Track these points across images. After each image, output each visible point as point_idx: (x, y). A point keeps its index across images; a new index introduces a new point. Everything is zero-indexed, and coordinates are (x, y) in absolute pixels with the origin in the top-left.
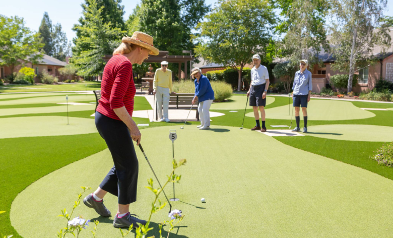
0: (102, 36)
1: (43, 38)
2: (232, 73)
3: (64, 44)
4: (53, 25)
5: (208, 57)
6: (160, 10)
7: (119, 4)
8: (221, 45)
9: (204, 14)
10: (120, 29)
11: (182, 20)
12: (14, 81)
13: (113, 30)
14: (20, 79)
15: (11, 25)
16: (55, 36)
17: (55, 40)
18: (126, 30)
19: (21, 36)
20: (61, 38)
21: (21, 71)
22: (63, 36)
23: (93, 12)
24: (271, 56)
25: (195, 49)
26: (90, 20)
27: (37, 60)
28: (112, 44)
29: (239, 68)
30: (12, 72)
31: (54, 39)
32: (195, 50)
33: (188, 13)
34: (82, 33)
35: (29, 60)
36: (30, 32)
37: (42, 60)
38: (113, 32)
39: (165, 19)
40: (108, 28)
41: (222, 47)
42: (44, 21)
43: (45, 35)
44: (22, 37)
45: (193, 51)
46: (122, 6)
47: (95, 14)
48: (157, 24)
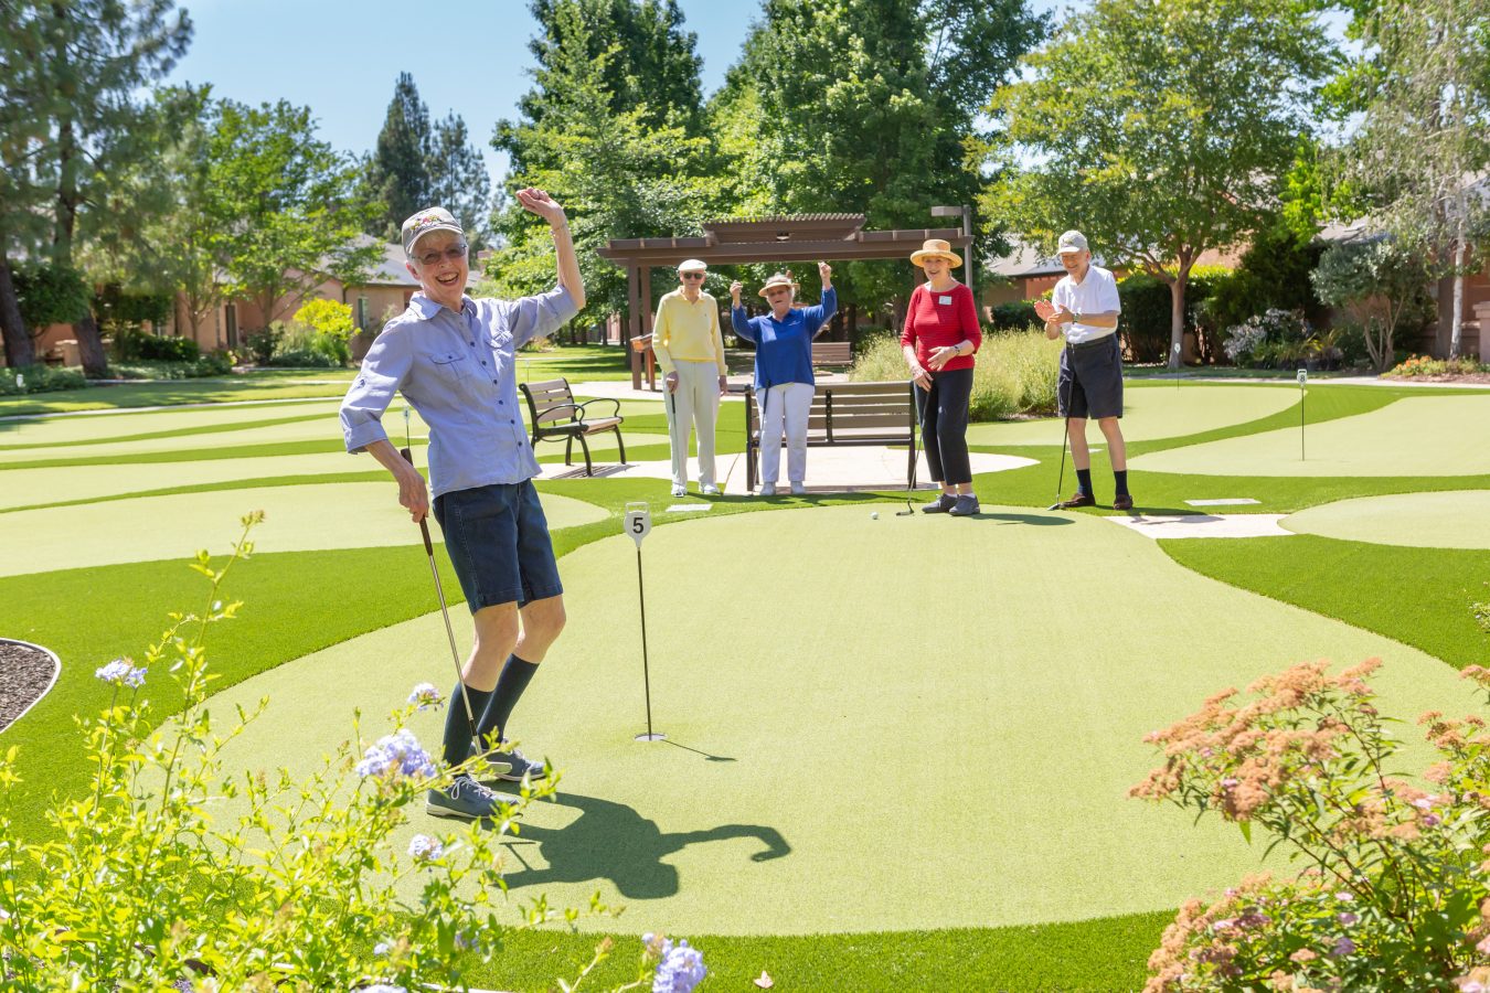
0: (608, 162)
1: (394, 177)
2: (1146, 290)
3: (477, 199)
4: (432, 123)
5: (1035, 232)
6: (842, 44)
7: (675, 28)
8: (1091, 174)
9: (1023, 51)
10: (682, 130)
11: (932, 78)
12: (276, 354)
13: (652, 136)
14: (295, 346)
15: (260, 138)
16: (440, 167)
17: (442, 185)
18: (707, 133)
19: (299, 178)
20: (463, 176)
21: (299, 317)
22: (472, 167)
23: (573, 69)
24: (1308, 213)
25: (980, 198)
26: (560, 102)
27: (359, 269)
28: (650, 195)
29: (1174, 267)
30: (268, 321)
31: (437, 180)
32: (985, 202)
33: (957, 50)
34: (527, 153)
35: (329, 272)
36: (335, 162)
37: (379, 268)
38: (653, 145)
39: (861, 80)
40: (635, 130)
41: (1092, 184)
42: (396, 109)
43: (401, 166)
44: (303, 181)
45: (975, 204)
46: (685, 39)
47: (582, 75)
48: (829, 103)
